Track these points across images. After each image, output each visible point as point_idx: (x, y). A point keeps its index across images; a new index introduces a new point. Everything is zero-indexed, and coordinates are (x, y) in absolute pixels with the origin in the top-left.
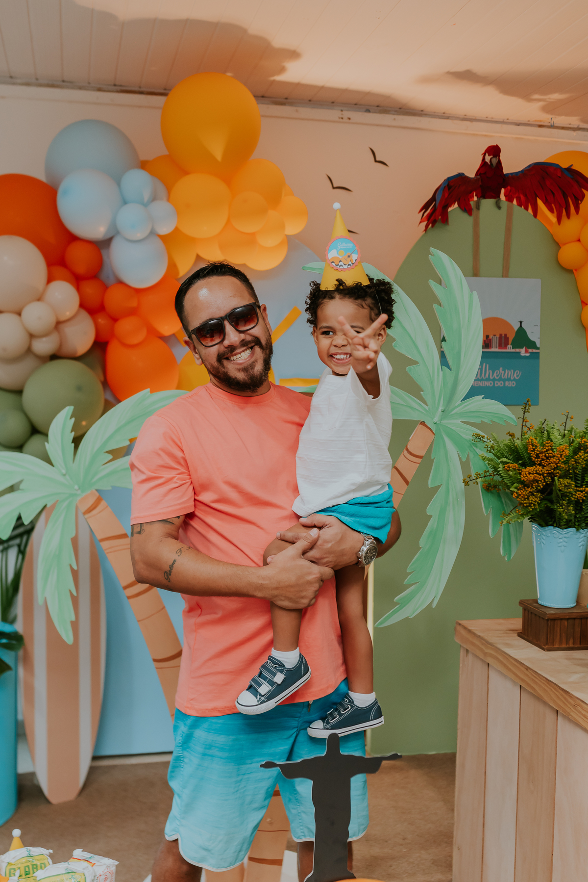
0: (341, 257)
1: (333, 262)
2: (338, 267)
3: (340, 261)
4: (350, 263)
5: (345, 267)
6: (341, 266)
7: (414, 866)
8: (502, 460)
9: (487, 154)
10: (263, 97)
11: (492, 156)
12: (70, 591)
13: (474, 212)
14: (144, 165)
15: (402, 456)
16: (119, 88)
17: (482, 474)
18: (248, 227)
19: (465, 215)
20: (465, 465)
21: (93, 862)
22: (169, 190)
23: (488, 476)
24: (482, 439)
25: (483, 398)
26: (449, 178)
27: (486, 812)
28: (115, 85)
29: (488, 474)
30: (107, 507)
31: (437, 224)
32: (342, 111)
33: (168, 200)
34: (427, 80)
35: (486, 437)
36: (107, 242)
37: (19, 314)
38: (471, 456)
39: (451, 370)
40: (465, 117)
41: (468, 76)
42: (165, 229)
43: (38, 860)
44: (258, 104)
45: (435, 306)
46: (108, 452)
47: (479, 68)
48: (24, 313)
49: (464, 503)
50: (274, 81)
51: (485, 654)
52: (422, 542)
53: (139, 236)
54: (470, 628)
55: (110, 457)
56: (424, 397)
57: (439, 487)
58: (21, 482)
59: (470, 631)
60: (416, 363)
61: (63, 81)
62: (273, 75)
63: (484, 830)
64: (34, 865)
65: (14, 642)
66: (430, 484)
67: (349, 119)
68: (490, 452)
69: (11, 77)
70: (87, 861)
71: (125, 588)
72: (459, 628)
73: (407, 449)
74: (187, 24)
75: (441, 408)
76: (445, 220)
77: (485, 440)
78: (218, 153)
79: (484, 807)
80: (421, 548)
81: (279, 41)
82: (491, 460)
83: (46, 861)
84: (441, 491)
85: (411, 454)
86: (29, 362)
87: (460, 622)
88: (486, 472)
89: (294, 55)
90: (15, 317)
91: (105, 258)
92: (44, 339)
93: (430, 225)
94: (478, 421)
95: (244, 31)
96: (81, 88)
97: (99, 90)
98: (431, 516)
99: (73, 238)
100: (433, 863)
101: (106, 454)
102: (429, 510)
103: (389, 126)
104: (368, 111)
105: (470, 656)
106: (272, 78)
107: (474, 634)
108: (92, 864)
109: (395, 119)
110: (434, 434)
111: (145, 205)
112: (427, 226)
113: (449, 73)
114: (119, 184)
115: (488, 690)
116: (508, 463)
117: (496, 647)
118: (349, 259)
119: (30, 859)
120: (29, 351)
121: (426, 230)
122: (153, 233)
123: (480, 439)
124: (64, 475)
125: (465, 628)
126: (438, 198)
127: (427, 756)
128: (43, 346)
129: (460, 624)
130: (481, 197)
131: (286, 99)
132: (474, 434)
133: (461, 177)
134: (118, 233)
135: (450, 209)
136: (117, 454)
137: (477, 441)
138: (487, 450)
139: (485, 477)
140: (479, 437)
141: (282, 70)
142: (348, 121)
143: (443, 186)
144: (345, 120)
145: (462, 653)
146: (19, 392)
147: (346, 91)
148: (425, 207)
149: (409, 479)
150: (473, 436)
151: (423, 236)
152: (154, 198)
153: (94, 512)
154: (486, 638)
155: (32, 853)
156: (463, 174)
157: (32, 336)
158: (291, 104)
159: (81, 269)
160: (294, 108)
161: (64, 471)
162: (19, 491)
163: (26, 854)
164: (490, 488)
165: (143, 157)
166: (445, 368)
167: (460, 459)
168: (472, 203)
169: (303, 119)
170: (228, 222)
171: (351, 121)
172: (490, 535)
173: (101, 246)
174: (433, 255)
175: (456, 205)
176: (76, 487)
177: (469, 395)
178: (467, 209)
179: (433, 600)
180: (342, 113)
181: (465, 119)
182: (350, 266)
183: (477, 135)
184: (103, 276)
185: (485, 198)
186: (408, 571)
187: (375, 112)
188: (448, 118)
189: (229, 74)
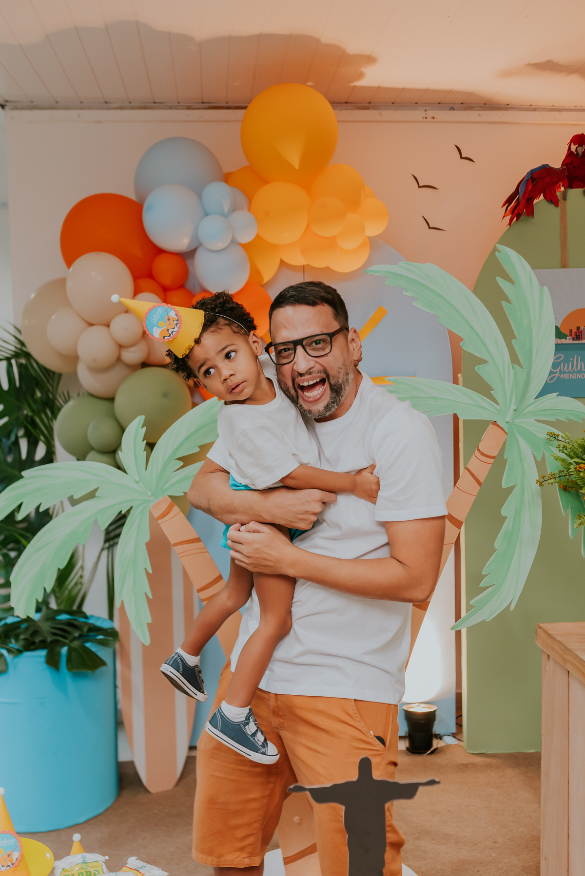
0: (165, 328)
1: (164, 337)
2: (172, 335)
3: (168, 330)
4: (176, 322)
5: (176, 329)
6: (172, 332)
7: (503, 873)
8: (574, 460)
9: (572, 144)
10: (346, 103)
11: (577, 145)
12: (146, 594)
13: (561, 203)
14: (227, 178)
15: (474, 457)
16: (207, 105)
17: (557, 474)
18: (327, 232)
19: (552, 207)
20: (540, 465)
21: (143, 873)
22: (250, 199)
23: (563, 476)
24: (556, 437)
25: (558, 395)
26: (532, 171)
27: (570, 824)
28: (203, 103)
29: (563, 474)
30: (179, 512)
31: (522, 217)
32: (426, 111)
33: (249, 210)
34: (507, 74)
35: (560, 436)
36: (191, 254)
37: (108, 326)
38: (547, 455)
39: (522, 368)
40: (553, 107)
41: (549, 67)
42: (246, 238)
43: (92, 867)
44: (334, 109)
45: (504, 303)
46: (179, 459)
47: (560, 57)
48: (112, 325)
49: (540, 503)
50: (355, 86)
51: (565, 660)
52: (497, 544)
53: (220, 246)
54: (550, 632)
55: (181, 463)
56: (495, 396)
57: (513, 487)
58: (96, 490)
59: (549, 635)
60: (485, 362)
61: (155, 103)
62: (353, 82)
63: (568, 842)
64: (88, 872)
65: (111, 638)
66: (504, 485)
67: (434, 118)
68: (563, 452)
69: (106, 103)
70: (138, 871)
71: (199, 591)
72: (540, 631)
73: (479, 450)
74: (261, 38)
75: (513, 407)
76: (530, 212)
77: (560, 438)
78: (295, 160)
79: (568, 817)
80: (497, 550)
81: (353, 47)
82: (563, 460)
83: (100, 869)
84: (516, 492)
85: (483, 454)
86: (119, 371)
87: (541, 625)
88: (561, 471)
89: (370, 60)
90: (104, 329)
91: (190, 268)
92: (133, 349)
93: (515, 219)
94: (553, 419)
95: (318, 41)
96: (171, 108)
97: (189, 108)
98: (505, 518)
99: (160, 251)
100: (522, 870)
101: (177, 461)
102: (504, 512)
103: (474, 122)
104: (452, 109)
105: (551, 661)
106: (353, 84)
107: (554, 639)
108: (142, 875)
109: (480, 115)
110: (507, 434)
111: (226, 216)
112: (511, 220)
113: (529, 65)
114: (200, 196)
115: (569, 697)
116: (581, 463)
117: (575, 654)
118: (171, 321)
119: (84, 866)
120: (119, 359)
121: (510, 224)
122: (234, 242)
123: (555, 437)
124: (138, 482)
125: (545, 632)
126: (521, 191)
127: (525, 754)
128: (132, 356)
129: (540, 628)
130: (568, 187)
131: (370, 103)
132: (548, 433)
133: (545, 170)
134: (200, 245)
135: (535, 201)
136: (187, 461)
137: (551, 440)
138: (560, 450)
139: (560, 477)
140: (555, 436)
141: (361, 75)
142: (433, 120)
143: (526, 179)
144: (430, 119)
145: (544, 658)
146: (111, 399)
147: (427, 91)
148: (509, 201)
149: (482, 481)
150: (547, 434)
151: (508, 230)
152: (234, 209)
153: (167, 518)
154: (565, 643)
155: (87, 860)
156: (548, 165)
157: (121, 347)
158: (375, 108)
159: (167, 281)
160: (377, 112)
161: (137, 479)
162: (96, 498)
163: (81, 860)
164: (567, 488)
165: (226, 171)
166: (516, 366)
167: (535, 458)
168: (558, 194)
169: (387, 122)
170: (308, 227)
171: (435, 120)
172: (570, 535)
173: (185, 257)
174: (499, 251)
175: (542, 197)
176: (149, 493)
177: (542, 394)
178: (553, 200)
179: (511, 603)
180: (425, 112)
181: (553, 109)
182: (178, 325)
183: (566, 124)
184: (189, 285)
185: (572, 187)
186: (484, 573)
187: (459, 110)
188: (535, 110)
189: (310, 84)
